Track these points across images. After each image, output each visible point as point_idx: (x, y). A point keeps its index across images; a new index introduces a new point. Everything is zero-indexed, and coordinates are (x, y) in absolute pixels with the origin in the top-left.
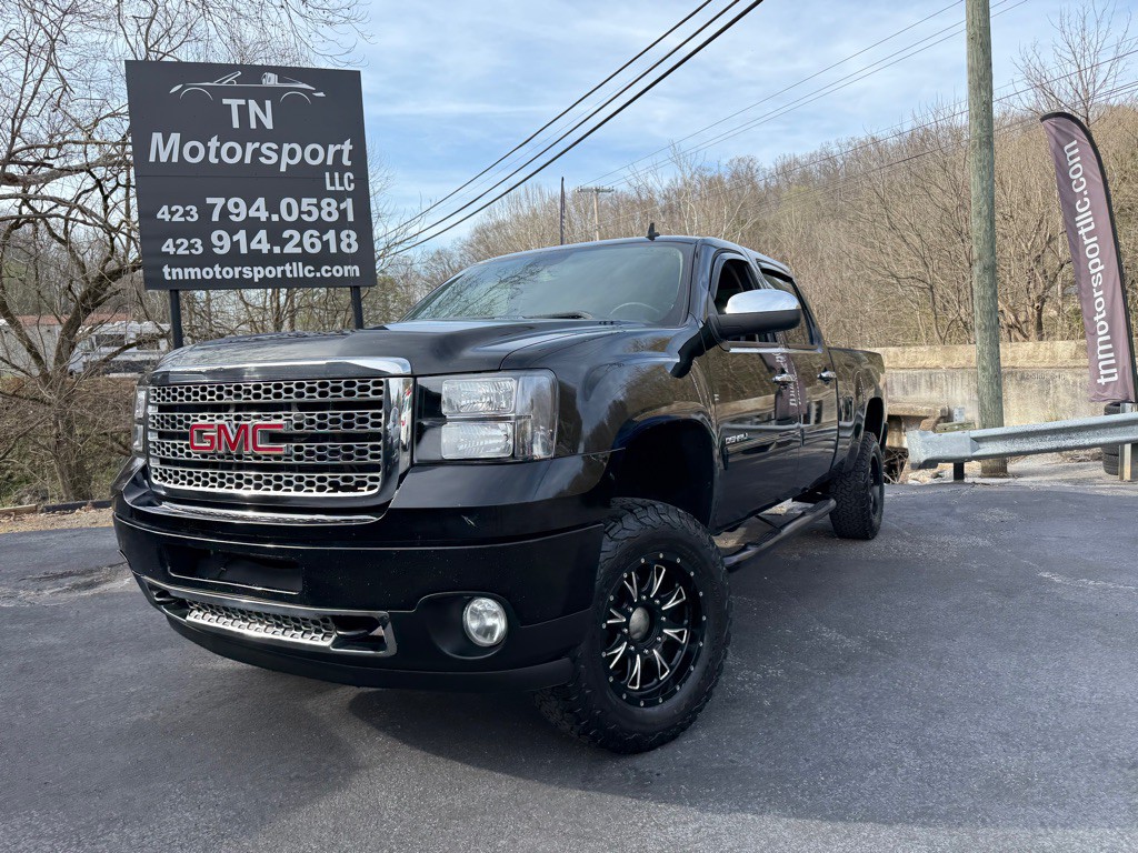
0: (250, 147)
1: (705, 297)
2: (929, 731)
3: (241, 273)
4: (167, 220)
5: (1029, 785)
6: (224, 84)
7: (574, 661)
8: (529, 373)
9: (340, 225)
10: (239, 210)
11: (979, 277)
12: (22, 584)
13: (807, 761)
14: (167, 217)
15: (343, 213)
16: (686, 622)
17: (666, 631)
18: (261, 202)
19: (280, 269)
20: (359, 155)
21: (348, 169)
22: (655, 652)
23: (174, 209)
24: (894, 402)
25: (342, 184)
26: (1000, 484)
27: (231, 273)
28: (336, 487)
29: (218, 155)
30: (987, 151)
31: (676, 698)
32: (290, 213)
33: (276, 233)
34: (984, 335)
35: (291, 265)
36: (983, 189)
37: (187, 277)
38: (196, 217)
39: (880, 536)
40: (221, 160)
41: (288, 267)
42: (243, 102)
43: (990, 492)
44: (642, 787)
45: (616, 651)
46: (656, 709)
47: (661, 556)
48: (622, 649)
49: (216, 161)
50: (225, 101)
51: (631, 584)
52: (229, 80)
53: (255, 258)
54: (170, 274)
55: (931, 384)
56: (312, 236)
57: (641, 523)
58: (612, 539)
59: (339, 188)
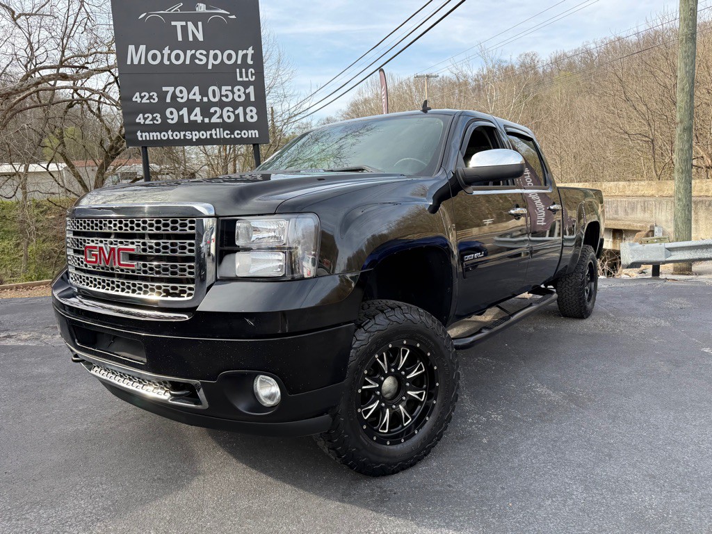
0: (189, 53)
1: (455, 155)
2: (598, 470)
3: (185, 135)
4: (139, 102)
5: (665, 520)
6: (172, 12)
7: (334, 417)
8: (301, 216)
9: (246, 104)
10: (183, 95)
11: (680, 135)
12: (46, 330)
13: (503, 489)
14: (139, 100)
15: (248, 95)
16: (425, 386)
17: (409, 393)
18: (196, 89)
19: (209, 133)
20: (258, 57)
21: (251, 66)
22: (401, 407)
23: (143, 94)
24: (618, 220)
25: (247, 76)
26: (685, 280)
27: (178, 135)
28: (168, 293)
29: (169, 59)
30: (690, 44)
31: (414, 439)
32: (214, 97)
33: (206, 109)
34: (681, 176)
35: (216, 130)
36: (687, 72)
37: (152, 139)
38: (156, 100)
39: (593, 316)
40: (171, 62)
41: (213, 132)
42: (184, 23)
43: (677, 286)
44: (381, 503)
45: (370, 407)
46: (399, 447)
47: (405, 342)
48: (375, 406)
49: (168, 63)
50: (173, 23)
51: (383, 361)
52: (175, 9)
53: (193, 126)
54: (141, 136)
55: (645, 208)
56: (228, 111)
57: (389, 320)
58: (366, 331)
59: (245, 79)
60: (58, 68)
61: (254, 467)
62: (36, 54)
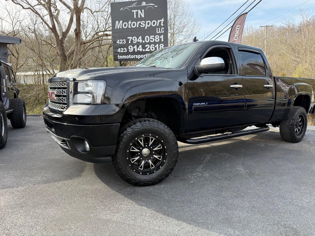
0: (138, 23)
3: (135, 57)
6: (132, 6)
9: (160, 43)
10: (135, 40)
14: (119, 43)
15: (160, 39)
16: (162, 154)
17: (154, 156)
18: (140, 37)
19: (144, 55)
20: (166, 22)
21: (162, 27)
25: (161, 31)
27: (133, 57)
29: (131, 26)
31: (153, 174)
32: (147, 40)
33: (144, 47)
38: (125, 42)
41: (146, 55)
42: (137, 11)
45: (135, 158)
48: (137, 158)
50: (133, 11)
51: (141, 142)
52: (134, 5)
53: (139, 53)
56: (152, 46)
57: (142, 125)
58: (132, 128)
59: (160, 32)
60: (104, 32)
61: (98, 176)
62: (99, 27)
